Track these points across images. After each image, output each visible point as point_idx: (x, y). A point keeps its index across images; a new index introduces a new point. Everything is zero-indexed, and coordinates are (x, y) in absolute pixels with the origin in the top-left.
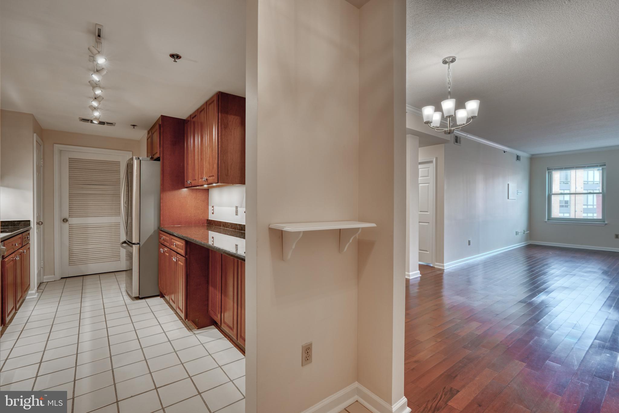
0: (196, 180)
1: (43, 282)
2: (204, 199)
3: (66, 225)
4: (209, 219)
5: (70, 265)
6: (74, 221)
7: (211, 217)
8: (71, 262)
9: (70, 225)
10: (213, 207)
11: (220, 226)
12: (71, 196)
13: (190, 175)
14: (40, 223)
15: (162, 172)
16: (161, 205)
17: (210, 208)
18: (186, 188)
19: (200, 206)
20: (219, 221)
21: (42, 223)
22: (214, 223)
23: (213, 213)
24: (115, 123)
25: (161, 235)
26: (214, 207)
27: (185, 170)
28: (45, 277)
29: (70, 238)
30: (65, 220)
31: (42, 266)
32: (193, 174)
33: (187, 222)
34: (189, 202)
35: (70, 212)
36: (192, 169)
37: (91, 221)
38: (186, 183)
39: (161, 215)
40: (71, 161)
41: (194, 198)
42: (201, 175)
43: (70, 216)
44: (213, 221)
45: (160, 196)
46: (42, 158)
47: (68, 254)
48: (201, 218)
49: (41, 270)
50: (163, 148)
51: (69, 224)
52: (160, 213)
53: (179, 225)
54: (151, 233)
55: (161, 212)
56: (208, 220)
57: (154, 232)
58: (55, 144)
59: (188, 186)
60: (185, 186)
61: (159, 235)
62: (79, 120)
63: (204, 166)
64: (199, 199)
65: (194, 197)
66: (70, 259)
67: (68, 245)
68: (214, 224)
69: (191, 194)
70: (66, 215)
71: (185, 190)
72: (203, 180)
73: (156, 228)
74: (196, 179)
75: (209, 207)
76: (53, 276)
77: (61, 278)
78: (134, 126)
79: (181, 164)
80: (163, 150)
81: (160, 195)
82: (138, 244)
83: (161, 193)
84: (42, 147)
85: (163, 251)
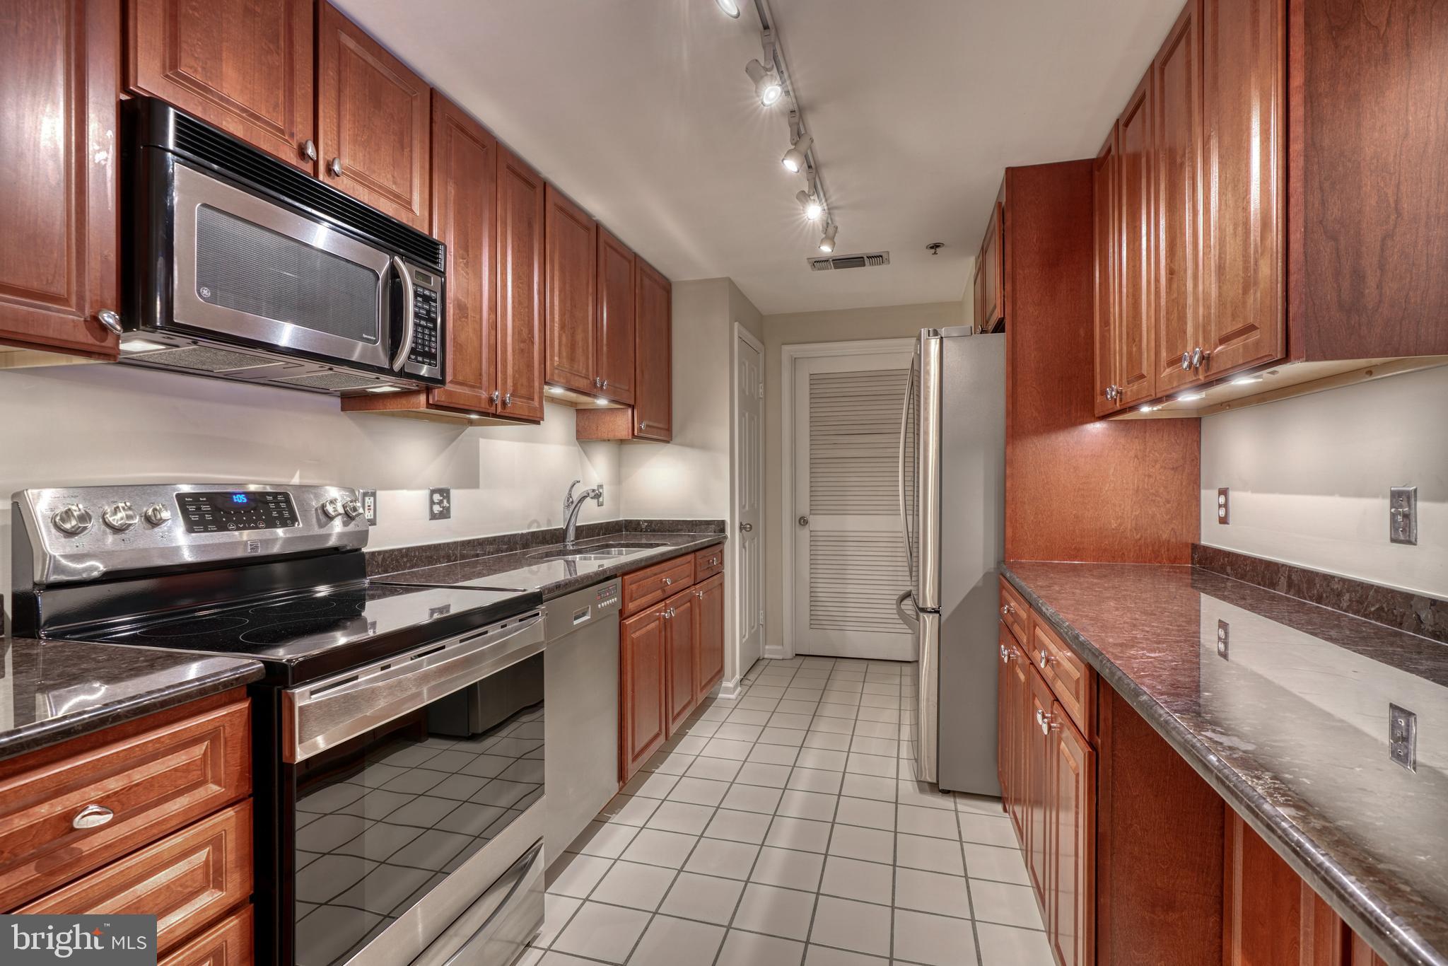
0: (1142, 376)
1: (764, 659)
2: (1177, 461)
3: (804, 534)
4: (1204, 542)
5: (812, 626)
6: (820, 523)
7: (1213, 536)
8: (815, 622)
9: (813, 534)
10: (1223, 492)
11: (1273, 585)
12: (814, 462)
13: (1118, 361)
14: (746, 528)
15: (1010, 369)
16: (1008, 484)
17: (1209, 498)
18: (1102, 418)
19: (1161, 490)
20: (1261, 561)
21: (751, 528)
22: (1231, 564)
23: (1224, 521)
24: (888, 252)
25: (1005, 594)
26: (1231, 494)
27: (1097, 352)
28: (767, 647)
29: (813, 562)
30: (803, 521)
31: (761, 623)
32: (1130, 353)
33: (1105, 550)
34: (1112, 471)
35: (813, 503)
36: (1125, 336)
37: (853, 524)
38: (1099, 399)
39: (1008, 523)
40: (815, 380)
41: (1136, 456)
42: (1171, 347)
43: (813, 512)
44: (1228, 554)
45: (1005, 453)
46: (761, 379)
47: (809, 601)
48: (1165, 536)
49: (758, 630)
50: (1014, 283)
51: (811, 529)
52: (1005, 513)
53: (1075, 558)
54: (976, 581)
55: (1009, 512)
56: (1196, 547)
57: (984, 575)
58: (786, 344)
59: (1111, 408)
60: (1096, 416)
61: (1000, 592)
62: (809, 267)
63: (1190, 301)
64: (1156, 461)
65: (1132, 454)
66: (812, 613)
67: (808, 579)
68: (1229, 569)
69: (1122, 441)
70: (804, 509)
71: (1097, 428)
72: (1185, 364)
73: (992, 565)
74: (1145, 373)
75: (1203, 492)
76: (780, 647)
77: (796, 655)
78: (935, 246)
79: (1082, 332)
80: (1014, 290)
81: (1006, 448)
82: (936, 611)
83: (1007, 443)
84: (761, 355)
85: (1009, 657)
